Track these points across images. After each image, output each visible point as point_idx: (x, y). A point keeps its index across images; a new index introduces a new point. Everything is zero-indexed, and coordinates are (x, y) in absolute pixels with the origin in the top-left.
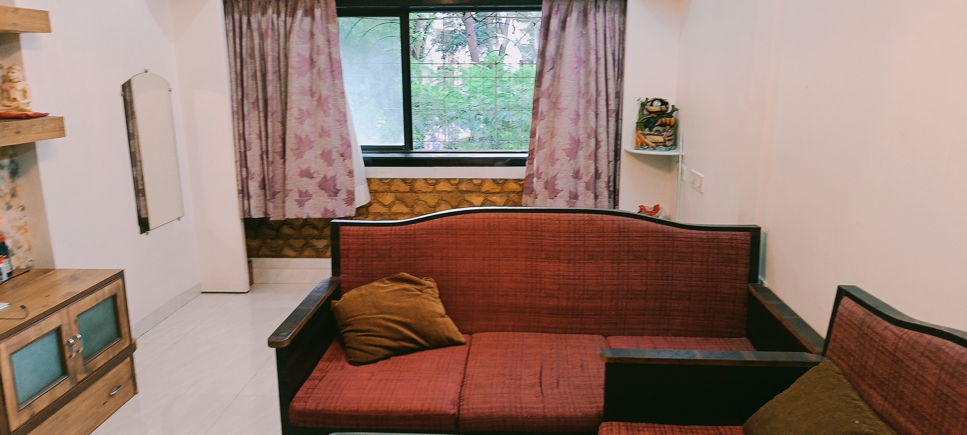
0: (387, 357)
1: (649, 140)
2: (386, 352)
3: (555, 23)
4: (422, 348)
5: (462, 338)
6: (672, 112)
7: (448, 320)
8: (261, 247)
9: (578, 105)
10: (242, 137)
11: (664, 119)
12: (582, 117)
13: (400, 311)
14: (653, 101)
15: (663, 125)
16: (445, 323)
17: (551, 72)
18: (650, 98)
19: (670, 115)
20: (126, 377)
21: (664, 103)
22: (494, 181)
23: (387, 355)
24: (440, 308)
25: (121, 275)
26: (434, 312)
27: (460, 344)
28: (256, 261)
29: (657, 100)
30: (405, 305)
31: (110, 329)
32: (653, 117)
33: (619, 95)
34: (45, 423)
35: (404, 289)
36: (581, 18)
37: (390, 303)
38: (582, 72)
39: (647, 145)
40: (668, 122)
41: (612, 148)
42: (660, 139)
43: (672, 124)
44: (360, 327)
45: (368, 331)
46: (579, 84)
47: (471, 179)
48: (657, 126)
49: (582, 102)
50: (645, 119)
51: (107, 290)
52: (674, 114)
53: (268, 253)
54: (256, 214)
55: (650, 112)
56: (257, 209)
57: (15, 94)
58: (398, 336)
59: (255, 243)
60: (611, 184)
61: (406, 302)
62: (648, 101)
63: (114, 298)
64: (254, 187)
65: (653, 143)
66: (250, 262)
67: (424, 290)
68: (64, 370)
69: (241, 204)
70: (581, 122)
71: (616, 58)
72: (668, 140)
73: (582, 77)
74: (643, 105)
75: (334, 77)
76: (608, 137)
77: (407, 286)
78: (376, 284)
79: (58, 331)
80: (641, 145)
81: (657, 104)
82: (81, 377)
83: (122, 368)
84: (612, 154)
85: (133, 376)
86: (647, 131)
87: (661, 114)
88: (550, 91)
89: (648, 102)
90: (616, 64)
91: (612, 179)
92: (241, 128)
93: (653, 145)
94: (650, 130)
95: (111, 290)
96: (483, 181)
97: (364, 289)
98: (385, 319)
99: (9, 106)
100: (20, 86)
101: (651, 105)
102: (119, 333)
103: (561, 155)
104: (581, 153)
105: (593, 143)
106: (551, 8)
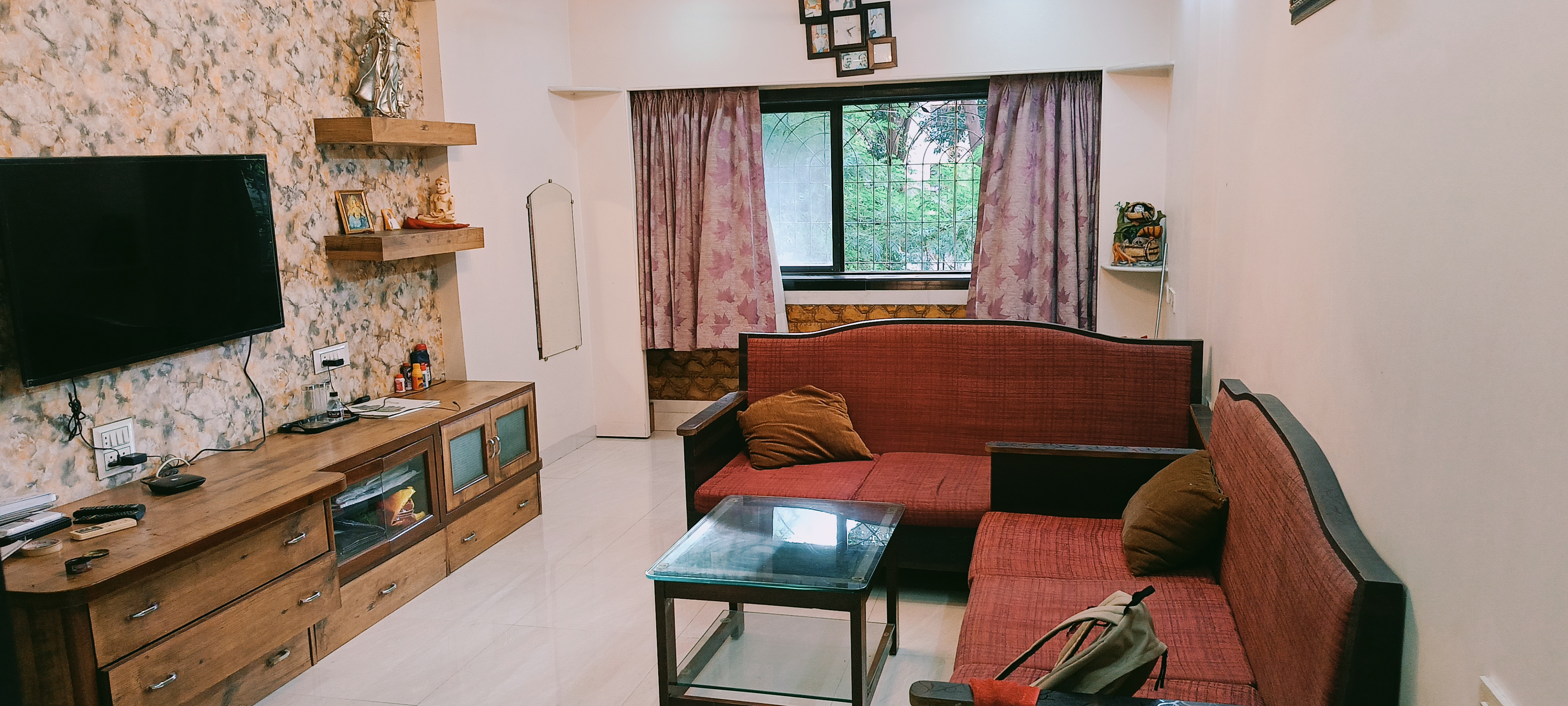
0: (790, 465)
1: (1129, 253)
2: (790, 459)
3: (1003, 115)
4: (827, 460)
5: (870, 455)
6: (1159, 219)
7: (856, 435)
8: (664, 386)
9: (1032, 210)
10: (647, 256)
11: (1146, 228)
12: (1037, 227)
13: (805, 420)
14: (1134, 206)
15: (1145, 235)
16: (851, 436)
17: (999, 173)
18: (1132, 203)
19: (1156, 223)
20: (532, 494)
21: (1148, 208)
22: (942, 307)
23: (789, 462)
24: (848, 422)
25: (531, 387)
26: (840, 424)
27: (866, 458)
28: (657, 403)
29: (1138, 204)
30: (810, 415)
31: (521, 441)
32: (1134, 226)
33: (1093, 199)
34: (470, 514)
35: (810, 401)
36: (1038, 108)
37: (796, 413)
38: (1038, 173)
39: (1127, 260)
40: (1151, 231)
41: (1084, 264)
42: (1141, 252)
43: (1157, 234)
44: (764, 434)
45: (772, 437)
46: (1033, 187)
47: (912, 306)
48: (1139, 236)
49: (1037, 208)
50: (1125, 228)
51: (521, 399)
52: (1162, 222)
53: (671, 394)
54: (661, 344)
55: (1132, 220)
56: (662, 338)
57: (442, 205)
58: (802, 445)
59: (657, 382)
60: (1084, 309)
61: (810, 413)
62: (1129, 205)
63: (526, 409)
64: (659, 313)
65: (1133, 257)
66: (651, 404)
67: (831, 404)
68: (485, 470)
69: (644, 333)
70: (1036, 233)
71: (1090, 154)
72: (1150, 254)
73: (1037, 179)
74: (1123, 211)
75: (755, 186)
76: (1077, 251)
77: (813, 398)
78: (782, 395)
79: (482, 429)
80: (1120, 260)
81: (1139, 209)
82: (498, 480)
83: (529, 482)
84: (1084, 272)
85: (538, 494)
86: (1126, 243)
87: (1143, 221)
88: (998, 196)
89: (1130, 207)
90: (1090, 161)
91: (1084, 303)
92: (646, 245)
93: (1133, 259)
94: (1130, 242)
95: (523, 400)
96: (928, 307)
97: (769, 400)
98: (788, 427)
99: (437, 217)
100: (446, 198)
101: (1133, 211)
102: (528, 448)
103: (1008, 273)
104: (1035, 271)
105: (1049, 258)
106: (1000, 96)
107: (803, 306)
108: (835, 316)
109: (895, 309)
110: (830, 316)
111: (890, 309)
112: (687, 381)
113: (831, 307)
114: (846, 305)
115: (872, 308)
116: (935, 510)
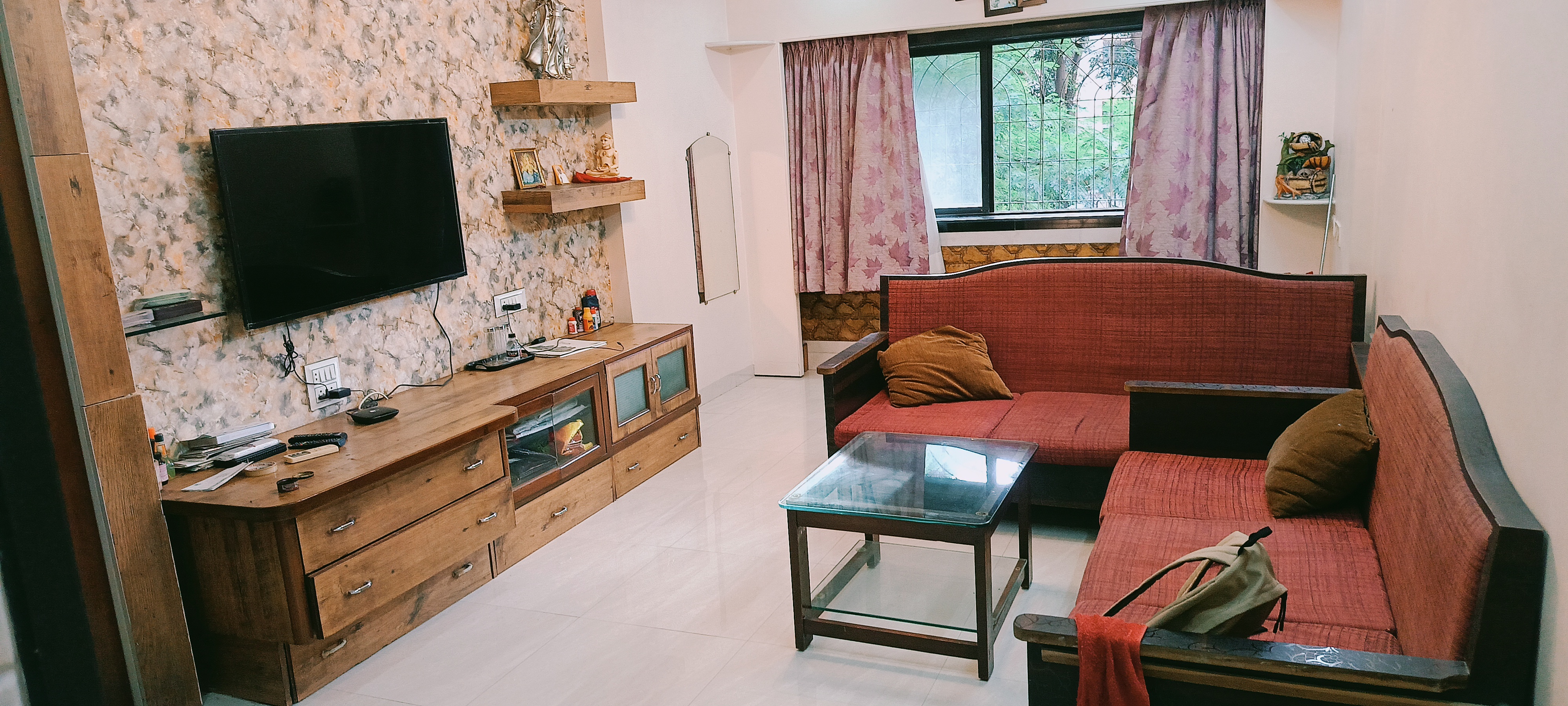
0: (928, 403)
1: (1293, 186)
2: (928, 398)
3: (1158, 47)
4: (966, 399)
5: (1010, 394)
6: (1327, 149)
7: (996, 375)
8: (817, 328)
9: (1187, 144)
10: (799, 203)
11: (1312, 159)
12: (1192, 161)
13: (944, 360)
14: (1300, 136)
15: (1311, 166)
16: (991, 376)
17: (1153, 106)
18: (1297, 133)
19: (1324, 153)
20: (691, 428)
21: (1314, 138)
23: (928, 401)
24: (988, 362)
25: (689, 329)
26: (979, 364)
27: (1006, 398)
28: (811, 344)
29: (1304, 134)
30: (949, 355)
31: (680, 379)
32: (1299, 157)
33: (1255, 131)
34: (634, 445)
35: (949, 341)
36: (1195, 37)
37: (934, 353)
38: (1194, 104)
39: (1291, 193)
40: (1318, 162)
41: (1245, 198)
42: (1306, 184)
43: (1324, 164)
44: (903, 373)
45: (911, 376)
46: (1188, 119)
48: (1305, 168)
49: (1193, 141)
50: (1289, 159)
51: (679, 341)
52: (1330, 152)
53: (823, 336)
54: (813, 287)
55: (1297, 151)
56: (814, 282)
57: (607, 160)
58: (940, 384)
59: (810, 324)
60: (1245, 245)
61: (950, 353)
62: (1294, 136)
63: (684, 349)
64: (811, 258)
65: (1297, 189)
66: (805, 345)
67: (971, 344)
68: (648, 406)
69: (797, 277)
70: (1190, 167)
71: (1252, 83)
72: (1317, 186)
73: (1193, 110)
74: (1287, 142)
75: (906, 130)
76: (1239, 185)
77: (952, 338)
78: (921, 336)
79: (644, 367)
80: (1283, 193)
81: (1305, 140)
82: (659, 414)
83: (689, 417)
84: (1245, 206)
85: (698, 429)
86: (1290, 175)
87: (1309, 152)
88: (1150, 130)
89: (1295, 138)
90: (1252, 91)
91: (1245, 238)
92: (798, 192)
93: (1298, 192)
94: (1295, 174)
95: (682, 341)
97: (909, 341)
98: (927, 367)
99: (603, 171)
100: (610, 153)
101: (1298, 141)
102: (688, 385)
103: (1158, 208)
104: (1188, 205)
105: (1205, 192)
106: (1155, 27)
107: (951, 248)
108: (983, 257)
109: (1045, 248)
110: (979, 257)
111: (1040, 249)
112: (838, 322)
113: (979, 248)
114: (995, 246)
115: (1021, 248)
116: (1072, 449)
